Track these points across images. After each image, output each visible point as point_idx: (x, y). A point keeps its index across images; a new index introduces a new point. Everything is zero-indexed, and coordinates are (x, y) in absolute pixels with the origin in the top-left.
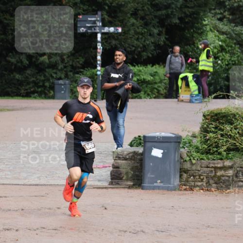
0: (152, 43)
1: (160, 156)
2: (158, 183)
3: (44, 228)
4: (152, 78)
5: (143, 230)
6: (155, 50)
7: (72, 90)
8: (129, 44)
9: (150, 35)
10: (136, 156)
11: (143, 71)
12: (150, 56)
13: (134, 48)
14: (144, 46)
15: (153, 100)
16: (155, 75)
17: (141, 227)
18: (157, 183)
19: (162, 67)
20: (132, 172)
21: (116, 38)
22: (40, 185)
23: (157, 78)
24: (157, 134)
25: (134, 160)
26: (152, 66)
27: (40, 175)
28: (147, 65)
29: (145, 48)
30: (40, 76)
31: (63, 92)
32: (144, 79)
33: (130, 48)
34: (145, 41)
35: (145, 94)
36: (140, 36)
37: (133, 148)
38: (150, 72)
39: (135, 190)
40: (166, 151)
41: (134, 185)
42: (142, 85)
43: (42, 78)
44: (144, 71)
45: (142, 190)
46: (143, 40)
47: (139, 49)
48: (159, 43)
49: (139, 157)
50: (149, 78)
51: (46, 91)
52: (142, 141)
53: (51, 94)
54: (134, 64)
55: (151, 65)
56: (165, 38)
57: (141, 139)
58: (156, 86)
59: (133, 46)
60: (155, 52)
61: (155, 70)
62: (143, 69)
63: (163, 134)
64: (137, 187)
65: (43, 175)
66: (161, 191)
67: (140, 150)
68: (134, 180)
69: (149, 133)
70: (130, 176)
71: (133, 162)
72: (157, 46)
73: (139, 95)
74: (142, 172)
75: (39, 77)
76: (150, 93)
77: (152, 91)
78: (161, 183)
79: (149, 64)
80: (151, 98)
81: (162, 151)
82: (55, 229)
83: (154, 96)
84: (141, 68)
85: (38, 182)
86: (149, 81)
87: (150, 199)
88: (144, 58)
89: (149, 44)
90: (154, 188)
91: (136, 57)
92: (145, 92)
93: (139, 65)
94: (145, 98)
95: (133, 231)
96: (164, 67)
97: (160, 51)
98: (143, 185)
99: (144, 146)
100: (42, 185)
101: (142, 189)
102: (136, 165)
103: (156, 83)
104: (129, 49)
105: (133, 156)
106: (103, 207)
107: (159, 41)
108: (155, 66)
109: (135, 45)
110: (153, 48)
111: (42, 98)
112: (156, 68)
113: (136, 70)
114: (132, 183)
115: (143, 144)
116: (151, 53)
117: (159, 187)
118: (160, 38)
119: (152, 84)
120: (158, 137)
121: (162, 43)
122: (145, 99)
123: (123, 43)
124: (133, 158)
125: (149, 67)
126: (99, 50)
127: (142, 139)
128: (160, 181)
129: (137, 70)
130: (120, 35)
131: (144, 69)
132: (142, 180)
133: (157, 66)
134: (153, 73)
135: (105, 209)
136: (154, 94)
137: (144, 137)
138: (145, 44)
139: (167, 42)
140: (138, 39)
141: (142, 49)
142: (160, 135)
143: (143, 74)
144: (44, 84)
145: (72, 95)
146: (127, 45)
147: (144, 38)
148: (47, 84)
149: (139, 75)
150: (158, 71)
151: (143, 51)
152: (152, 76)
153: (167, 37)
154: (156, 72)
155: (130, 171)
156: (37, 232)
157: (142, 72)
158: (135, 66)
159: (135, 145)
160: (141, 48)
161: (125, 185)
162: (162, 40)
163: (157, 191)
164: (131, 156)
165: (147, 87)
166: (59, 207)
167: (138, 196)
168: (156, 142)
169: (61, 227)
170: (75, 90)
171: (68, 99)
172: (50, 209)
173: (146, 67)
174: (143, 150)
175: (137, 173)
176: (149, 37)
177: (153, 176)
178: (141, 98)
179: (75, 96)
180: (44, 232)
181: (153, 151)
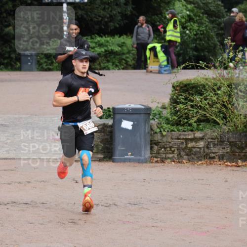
0: (119, 13)
1: (130, 128)
2: (129, 155)
3: (15, 202)
4: (120, 49)
5: (116, 203)
6: (122, 20)
7: (38, 62)
8: (96, 15)
9: (117, 5)
10: (105, 129)
11: (110, 41)
12: (118, 26)
13: (100, 18)
14: (111, 16)
15: (122, 71)
16: (122, 46)
17: (113, 200)
18: (127, 155)
19: (130, 37)
20: (102, 145)
21: (82, 8)
22: (9, 159)
23: (125, 48)
24: (127, 106)
25: (104, 132)
26: (120, 37)
27: (8, 149)
28: (114, 36)
29: (112, 18)
30: (6, 47)
31: (29, 64)
32: (111, 50)
33: (97, 18)
34: (111, 11)
35: (113, 65)
36: (107, 6)
37: (102, 120)
38: (118, 43)
39: (106, 163)
40: (136, 123)
41: (104, 157)
42: (110, 56)
43: (8, 49)
44: (112, 41)
45: (113, 164)
46: (110, 10)
47: (106, 20)
48: (126, 13)
49: (109, 129)
50: (117, 49)
51: (13, 63)
52: (111, 113)
53: (18, 66)
54: (102, 34)
55: (118, 35)
56: (132, 8)
57: (110, 111)
58: (124, 57)
59: (100, 16)
60: (122, 22)
61: (123, 41)
62: (110, 40)
63: (133, 106)
64: (108, 159)
65: (12, 149)
66: (132, 164)
67: (110, 122)
68: (104, 152)
69: (118, 105)
70: (100, 148)
71: (103, 134)
72: (124, 16)
73: (107, 66)
74: (112, 144)
75: (4, 48)
76: (118, 64)
77: (120, 62)
78: (131, 155)
79: (117, 34)
80: (119, 69)
81: (132, 123)
82: (26, 204)
83: (122, 67)
84: (108, 39)
85: (7, 156)
86: (117, 51)
87: (121, 172)
88: (112, 28)
89: (116, 14)
90: (125, 161)
91: (103, 27)
92: (113, 63)
93: (106, 36)
94: (113, 69)
95: (105, 204)
96: (132, 37)
97: (127, 21)
98: (113, 157)
99: (114, 119)
100: (11, 159)
101: (113, 162)
102: (106, 137)
103: (123, 54)
104: (96, 20)
105: (103, 128)
106: (74, 180)
107: (125, 11)
108: (122, 37)
109: (102, 16)
110: (120, 18)
111: (9, 70)
112: (123, 38)
113: (103, 41)
114: (102, 156)
115: (112, 116)
116: (118, 24)
117: (130, 159)
118: (127, 8)
119: (120, 55)
120: (127, 109)
121: (129, 13)
122: (114, 71)
123: (89, 14)
124: (103, 130)
125: (117, 37)
126: (65, 21)
127: (111, 110)
128: (130, 153)
129: (105, 40)
130: (86, 5)
131: (112, 39)
132: (112, 153)
133: (125, 36)
134: (120, 43)
135: (76, 182)
136: (123, 65)
137: (114, 108)
138: (112, 14)
139: (134, 12)
140: (104, 9)
141: (109, 20)
142: (130, 107)
143: (111, 44)
144: (10, 55)
145: (39, 66)
146: (94, 16)
147: (110, 8)
148: (13, 56)
149: (106, 46)
150: (126, 42)
151: (110, 21)
152: (120, 47)
153: (134, 7)
154: (124, 43)
155: (100, 143)
156: (8, 206)
157: (109, 43)
158: (102, 37)
159: (104, 117)
160: (108, 18)
161: (96, 158)
162: (129, 9)
163: (128, 164)
164: (101, 128)
165: (114, 57)
166: (29, 181)
167: (109, 168)
168: (126, 114)
169: (32, 201)
170: (42, 61)
171: (34, 71)
172: (20, 183)
173: (113, 38)
174: (112, 122)
175: (107, 146)
176: (116, 7)
177: (124, 148)
178: (109, 69)
179: (42, 67)
180: (14, 206)
181: (123, 123)
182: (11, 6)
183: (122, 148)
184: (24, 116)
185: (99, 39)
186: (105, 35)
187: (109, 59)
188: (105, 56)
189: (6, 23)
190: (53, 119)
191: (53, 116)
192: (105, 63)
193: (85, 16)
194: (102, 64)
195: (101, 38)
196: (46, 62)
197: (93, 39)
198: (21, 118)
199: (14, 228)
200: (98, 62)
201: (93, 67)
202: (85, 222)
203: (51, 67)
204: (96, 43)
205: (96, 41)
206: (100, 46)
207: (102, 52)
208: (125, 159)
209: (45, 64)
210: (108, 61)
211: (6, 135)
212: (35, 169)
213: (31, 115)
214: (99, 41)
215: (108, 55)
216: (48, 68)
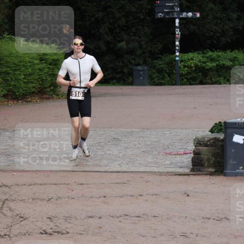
0: (231, 28)
1: (242, 142)
2: (241, 170)
3: (127, 215)
4: (231, 63)
5: (227, 217)
6: (234, 35)
7: (150, 76)
8: (207, 30)
9: (229, 20)
10: (217, 143)
12: (229, 41)
13: (212, 33)
14: (223, 31)
16: (234, 60)
17: (224, 214)
18: (239, 169)
19: (242, 52)
20: (214, 159)
21: (194, 23)
22: (122, 172)
24: (239, 120)
25: (215, 146)
26: (231, 52)
27: (121, 162)
28: (226, 51)
29: (224, 33)
30: (118, 62)
31: (142, 78)
32: (223, 64)
33: (209, 33)
34: (223, 26)
36: (219, 21)
37: (213, 134)
38: (230, 57)
39: (217, 177)
41: (215, 171)
42: (221, 70)
43: (121, 64)
44: (224, 56)
45: (224, 177)
47: (218, 34)
48: (238, 28)
49: (220, 143)
50: (229, 63)
51: (125, 78)
52: (223, 128)
53: (130, 81)
54: (213, 49)
55: (230, 50)
57: (221, 125)
59: (211, 31)
60: (234, 37)
61: (234, 55)
62: (222, 54)
64: (219, 173)
65: (124, 162)
66: (243, 178)
67: (221, 136)
68: (216, 166)
69: (229, 119)
70: (211, 162)
71: (214, 148)
72: (236, 31)
73: (218, 81)
74: (223, 158)
78: (243, 169)
80: (230, 84)
81: (243, 137)
82: (138, 217)
84: (220, 54)
85: (119, 169)
86: (228, 66)
88: (223, 43)
89: (228, 28)
90: (236, 175)
91: (215, 42)
92: (225, 78)
93: (218, 51)
94: (224, 83)
95: (217, 218)
97: (239, 36)
98: (225, 171)
99: (225, 133)
100: (123, 172)
101: (225, 175)
102: (217, 151)
104: (208, 35)
105: (214, 142)
106: (185, 194)
107: (238, 26)
108: (234, 51)
109: (214, 30)
110: (232, 33)
111: (121, 85)
112: (235, 53)
113: (215, 56)
114: (214, 170)
115: (224, 131)
117: (241, 173)
118: (239, 23)
120: (239, 123)
121: (241, 28)
122: (225, 85)
123: (202, 29)
124: (214, 144)
125: (228, 52)
126: (177, 36)
127: (223, 125)
128: (242, 167)
129: (217, 55)
130: (198, 20)
131: (223, 54)
132: (223, 166)
133: (237, 51)
134: (232, 58)
135: (188, 196)
137: (225, 123)
138: (224, 29)
140: (216, 24)
141: (221, 34)
142: (241, 121)
144: (122, 70)
145: (151, 80)
146: (205, 30)
147: (222, 23)
148: (126, 70)
149: (218, 61)
150: (238, 57)
151: (222, 36)
152: (231, 61)
154: (235, 57)
155: (211, 157)
156: (120, 219)
157: (221, 57)
158: (213, 51)
159: (216, 130)
161: (207, 172)
162: (241, 24)
163: (240, 178)
164: (212, 143)
165: (226, 72)
166: (141, 194)
167: (221, 182)
168: (238, 128)
169: (144, 214)
170: (154, 76)
171: (147, 85)
172: (132, 196)
173: (225, 53)
174: (224, 136)
175: (218, 160)
176: (228, 22)
177: (235, 162)
178: (220, 84)
179: (154, 82)
180: (127, 219)
181: (234, 137)
182: (124, 21)
183: (233, 162)
184: (136, 130)
185: (210, 53)
186: (216, 50)
187: (221, 73)
188: (217, 70)
189: (119, 39)
190: (165, 133)
191: (164, 130)
192: (217, 77)
193: (197, 31)
194: (213, 79)
195: (213, 53)
196: (158, 77)
197: (205, 54)
198: (133, 132)
199: (127, 241)
200: (210, 77)
201: (205, 81)
202: (197, 236)
203: (163, 81)
204: (207, 58)
205: (208, 55)
206: (212, 61)
207: (213, 66)
208: (237, 173)
209: (157, 79)
210: (220, 76)
211: (118, 148)
212: (146, 182)
213: (143, 129)
214: (211, 56)
215: (220, 69)
216: (160, 82)
